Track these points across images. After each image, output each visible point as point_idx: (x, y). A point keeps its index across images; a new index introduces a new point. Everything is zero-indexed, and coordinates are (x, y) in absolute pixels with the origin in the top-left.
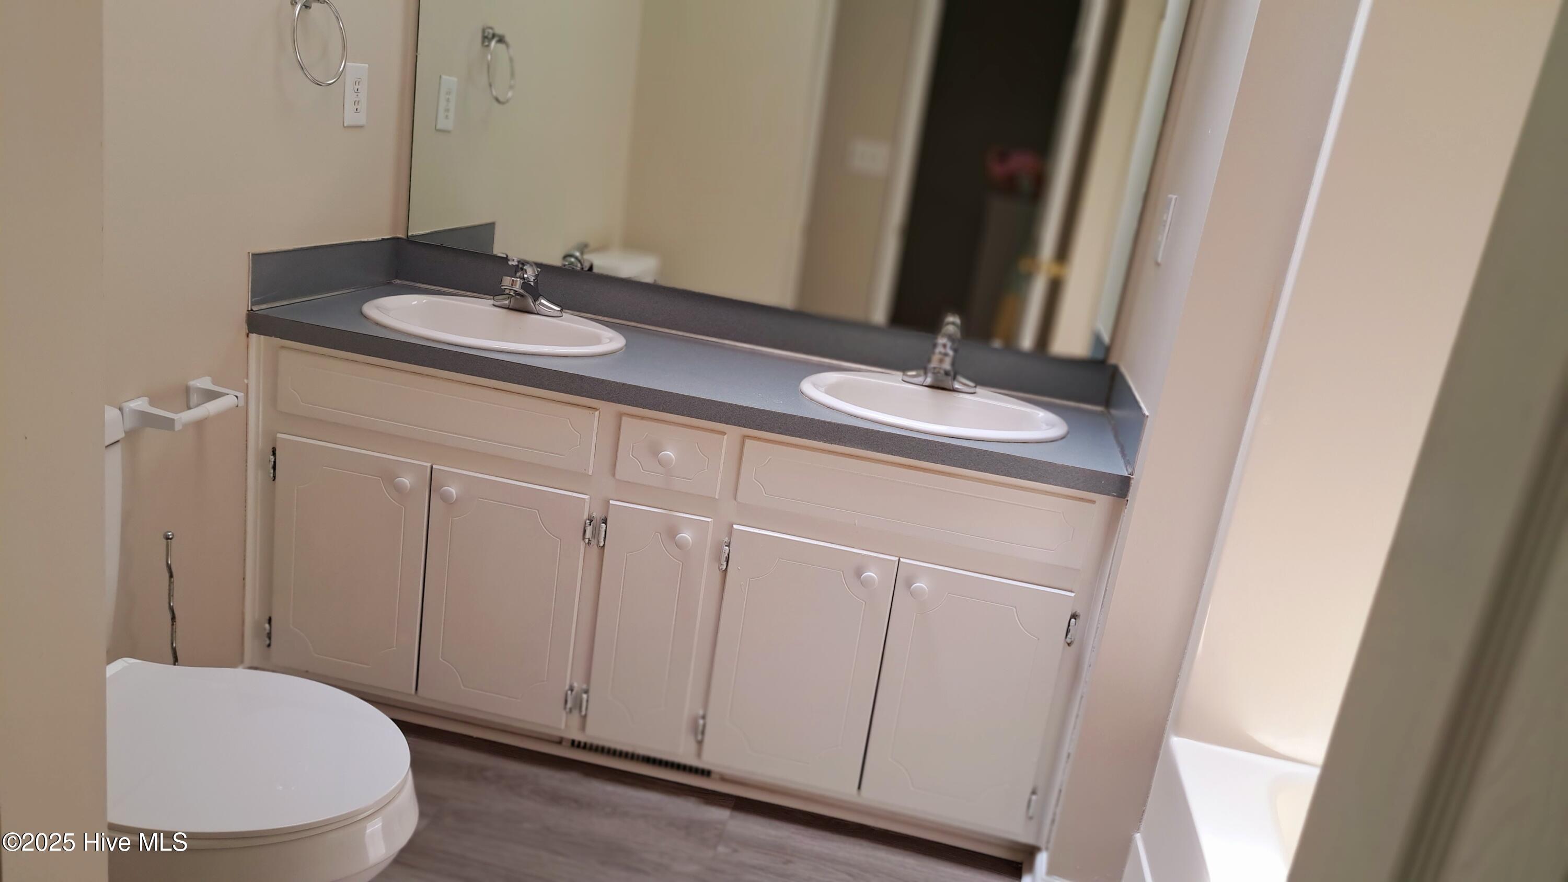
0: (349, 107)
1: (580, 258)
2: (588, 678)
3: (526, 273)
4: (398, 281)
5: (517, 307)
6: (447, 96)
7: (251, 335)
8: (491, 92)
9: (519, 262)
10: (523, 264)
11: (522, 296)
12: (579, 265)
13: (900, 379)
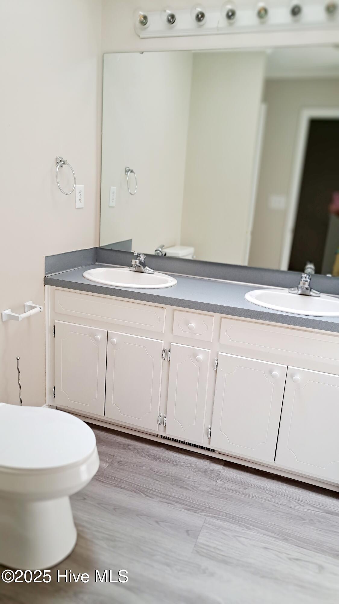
0: (78, 201)
1: (161, 251)
2: (166, 413)
3: (141, 257)
4: (97, 263)
5: (138, 271)
6: (113, 194)
7: (45, 285)
8: (129, 191)
9: (138, 254)
10: (139, 255)
11: (139, 266)
12: (161, 253)
13: (287, 292)
